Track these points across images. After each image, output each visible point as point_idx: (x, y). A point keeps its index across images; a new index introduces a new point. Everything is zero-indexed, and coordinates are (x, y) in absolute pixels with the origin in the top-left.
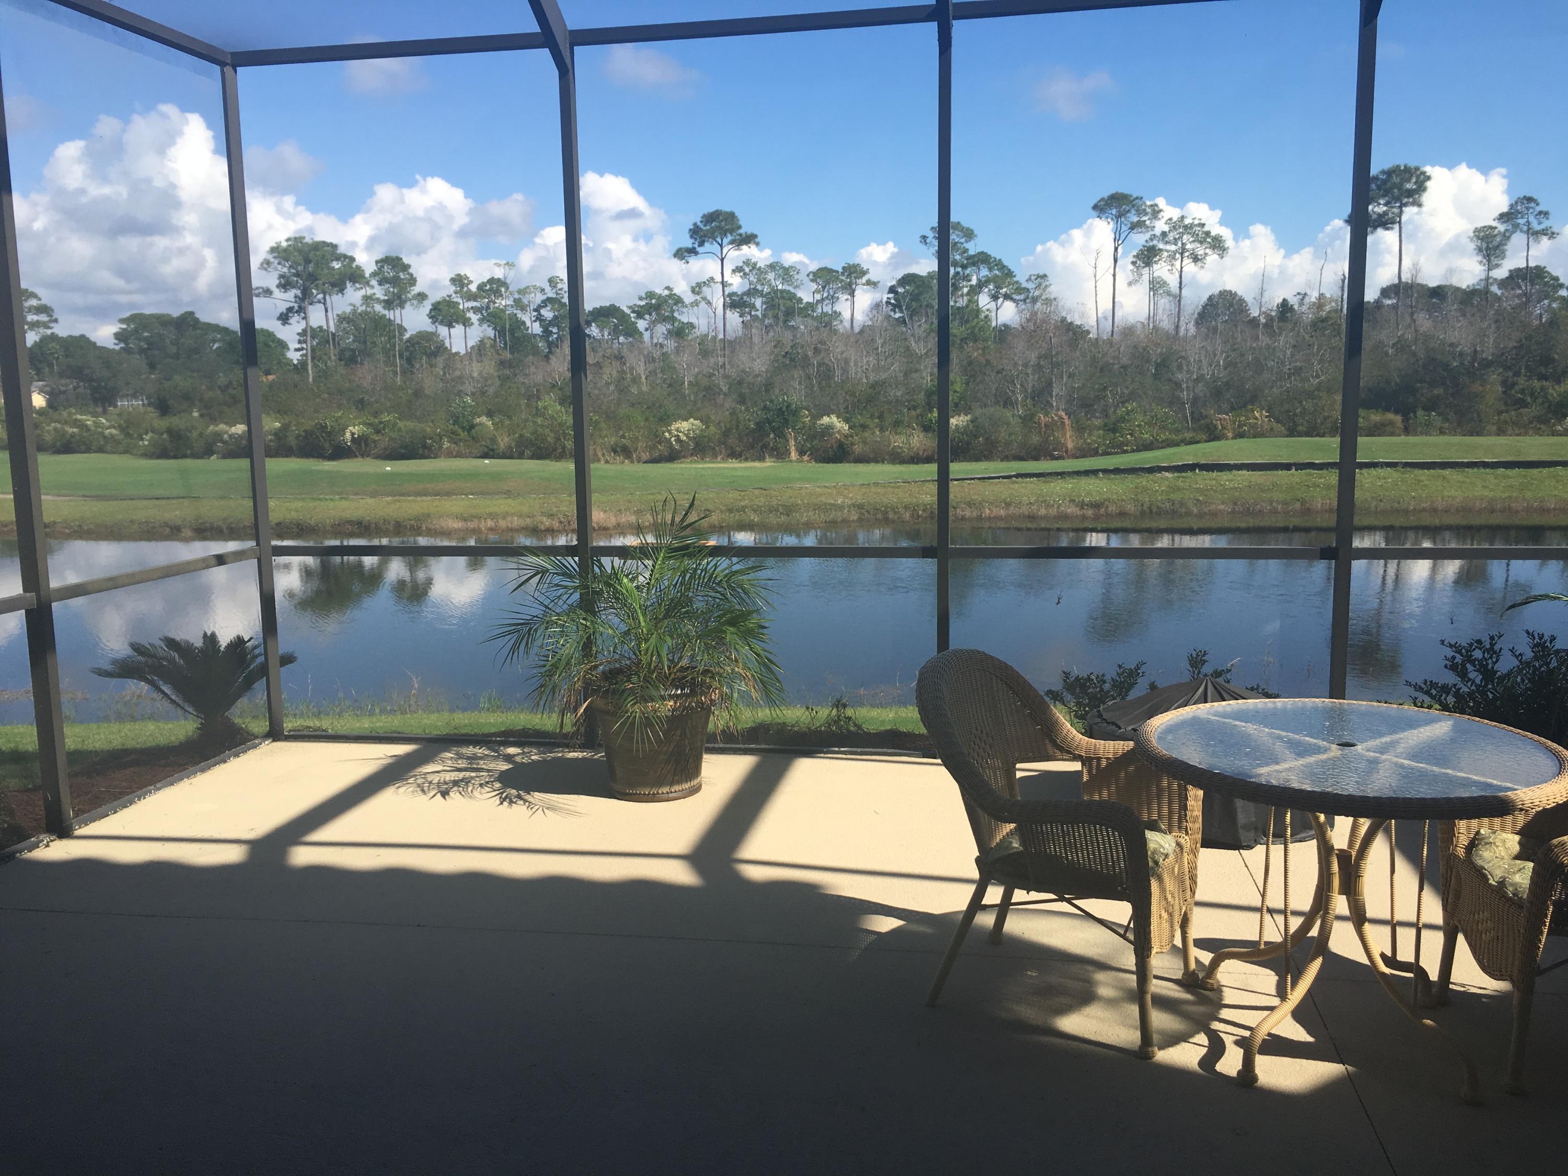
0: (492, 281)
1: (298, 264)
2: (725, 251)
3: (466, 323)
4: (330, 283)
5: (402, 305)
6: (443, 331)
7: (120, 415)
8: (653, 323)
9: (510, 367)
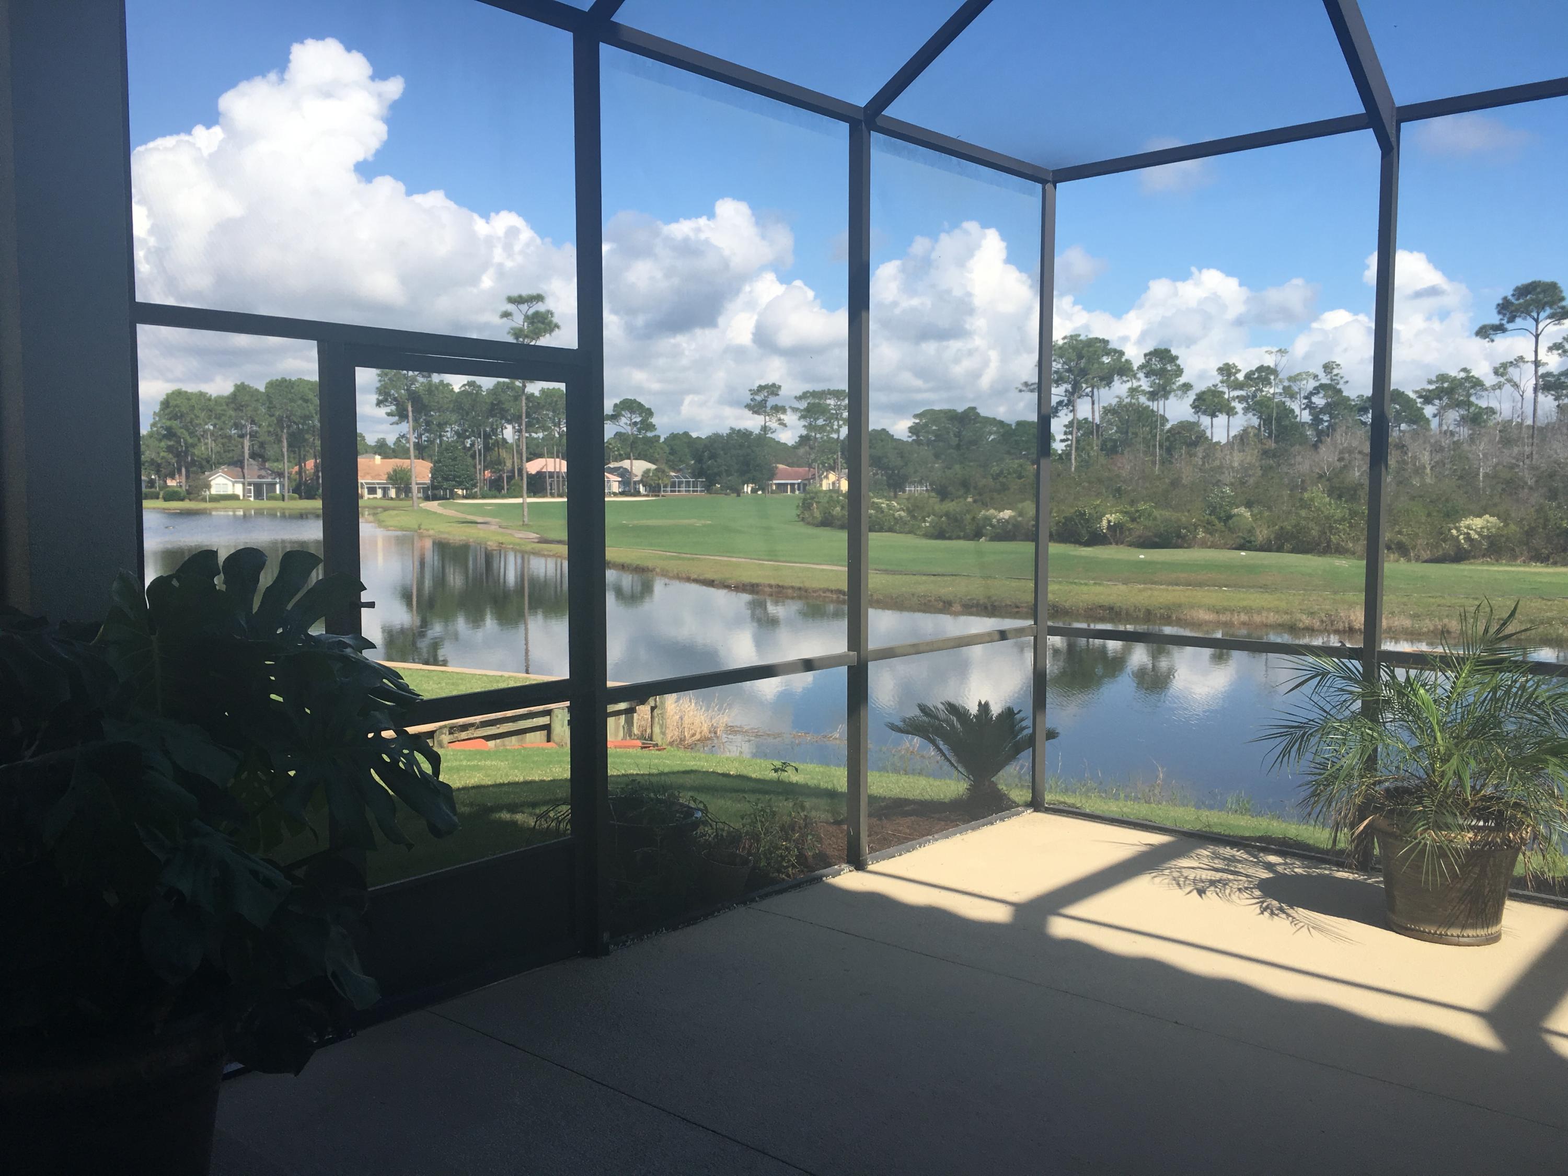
0: (1261, 369)
1: (1071, 360)
2: (1541, 326)
3: (1230, 412)
4: (1099, 377)
5: (1166, 397)
6: (1205, 420)
7: (908, 499)
8: (1443, 408)
9: (1274, 456)
